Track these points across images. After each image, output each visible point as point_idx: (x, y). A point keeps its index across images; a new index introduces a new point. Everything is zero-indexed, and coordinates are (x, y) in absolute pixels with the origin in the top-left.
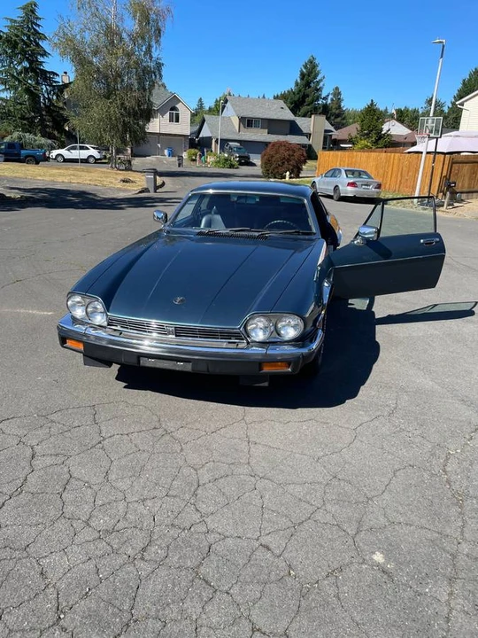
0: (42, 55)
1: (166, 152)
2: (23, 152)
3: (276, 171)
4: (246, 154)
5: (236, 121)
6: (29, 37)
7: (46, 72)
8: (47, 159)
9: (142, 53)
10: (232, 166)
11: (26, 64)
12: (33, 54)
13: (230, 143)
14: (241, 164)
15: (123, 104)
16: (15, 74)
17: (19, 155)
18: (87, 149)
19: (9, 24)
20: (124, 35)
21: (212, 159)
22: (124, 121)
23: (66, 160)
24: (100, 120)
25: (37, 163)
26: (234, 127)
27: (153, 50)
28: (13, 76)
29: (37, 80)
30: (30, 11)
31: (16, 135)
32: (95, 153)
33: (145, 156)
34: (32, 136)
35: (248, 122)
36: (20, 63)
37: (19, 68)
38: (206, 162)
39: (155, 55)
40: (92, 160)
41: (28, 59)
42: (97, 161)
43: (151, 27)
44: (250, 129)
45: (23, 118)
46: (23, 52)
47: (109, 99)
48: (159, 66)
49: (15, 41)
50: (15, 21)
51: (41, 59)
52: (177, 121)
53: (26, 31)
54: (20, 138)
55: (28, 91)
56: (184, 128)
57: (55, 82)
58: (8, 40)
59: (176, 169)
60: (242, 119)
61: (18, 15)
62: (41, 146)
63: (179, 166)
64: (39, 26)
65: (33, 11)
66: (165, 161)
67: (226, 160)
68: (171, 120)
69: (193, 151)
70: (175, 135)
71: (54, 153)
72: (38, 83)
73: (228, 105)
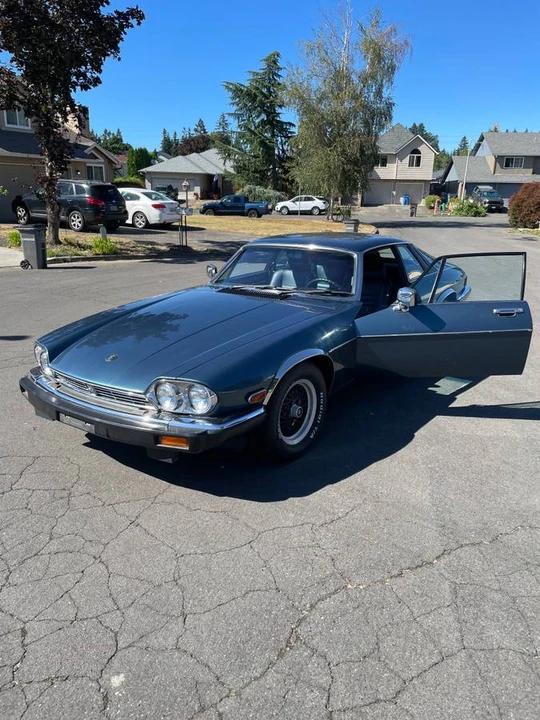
0: (280, 106)
1: (402, 200)
2: (247, 205)
3: (527, 218)
4: (499, 199)
5: (491, 161)
6: (269, 90)
7: (282, 123)
8: (268, 212)
9: (372, 94)
10: (477, 214)
11: (264, 116)
12: (272, 106)
13: (480, 187)
14: (490, 211)
15: (344, 151)
16: (253, 128)
17: (243, 208)
18: (312, 199)
19: (251, 77)
20: (354, 77)
21: (455, 206)
22: (344, 169)
23: (291, 213)
24: (319, 170)
25: (259, 216)
26: (489, 168)
27: (384, 90)
28: (249, 130)
29: (273, 132)
30: (273, 63)
31: (247, 188)
32: (319, 203)
33: (376, 205)
34: (262, 189)
35: (506, 162)
36: (258, 117)
37: (257, 121)
38: (446, 209)
39: (385, 93)
40: (316, 211)
41: (265, 111)
42: (321, 212)
43: (383, 65)
44: (509, 170)
45: (256, 171)
46: (262, 105)
47: (330, 146)
48: (390, 106)
49: (255, 94)
50: (257, 74)
51: (278, 110)
52: (418, 164)
53: (266, 83)
54: (250, 191)
55: (263, 143)
56: (426, 172)
57: (291, 133)
58: (249, 94)
59: (407, 218)
60: (499, 159)
61: (260, 67)
62: (269, 200)
63: (412, 215)
64: (280, 76)
65: (275, 62)
66: (399, 210)
67: (471, 206)
68: (411, 164)
69: (432, 197)
70: (415, 181)
71: (280, 205)
72: (273, 135)
73: (484, 142)
